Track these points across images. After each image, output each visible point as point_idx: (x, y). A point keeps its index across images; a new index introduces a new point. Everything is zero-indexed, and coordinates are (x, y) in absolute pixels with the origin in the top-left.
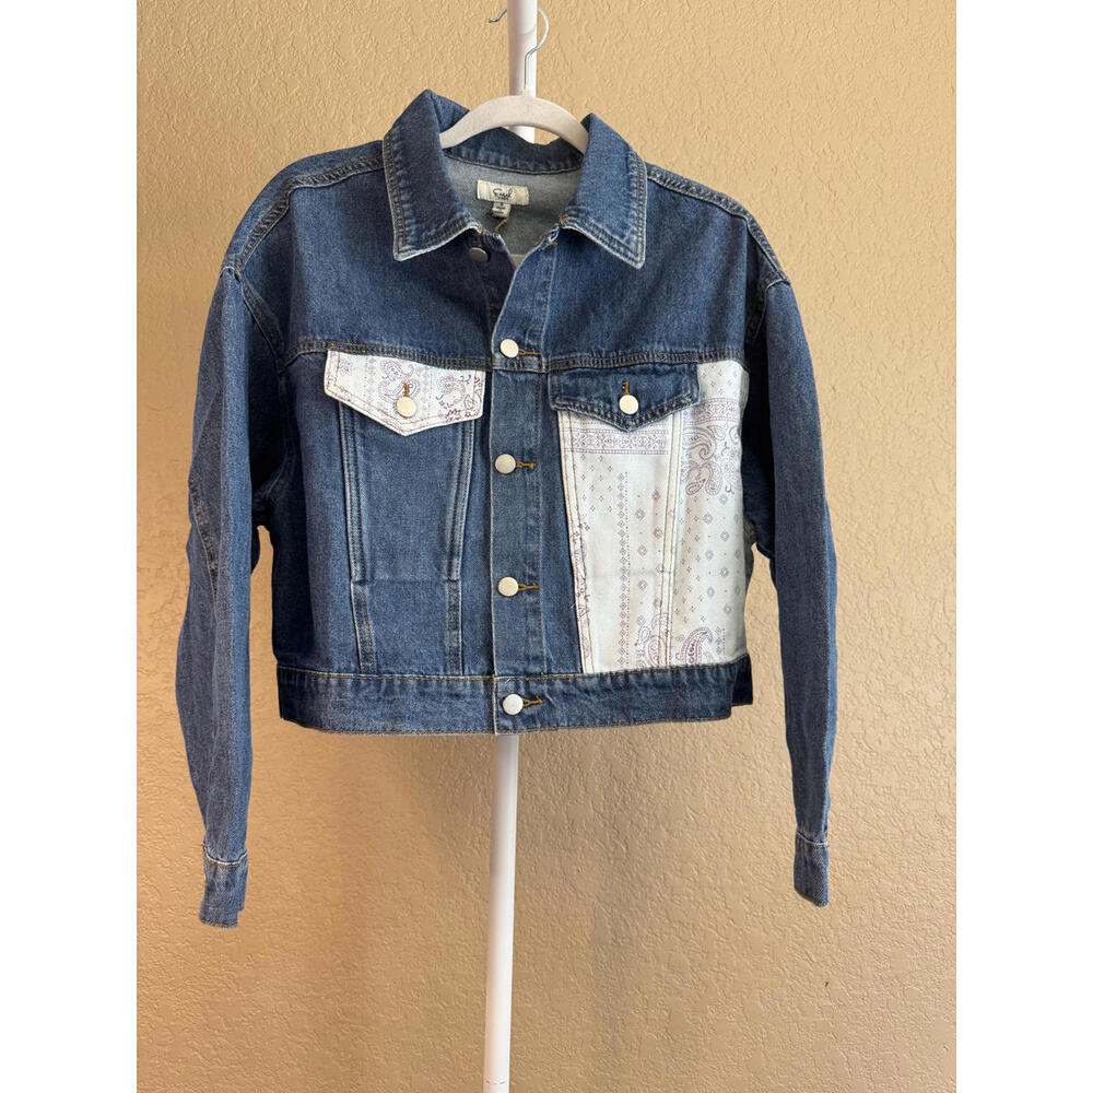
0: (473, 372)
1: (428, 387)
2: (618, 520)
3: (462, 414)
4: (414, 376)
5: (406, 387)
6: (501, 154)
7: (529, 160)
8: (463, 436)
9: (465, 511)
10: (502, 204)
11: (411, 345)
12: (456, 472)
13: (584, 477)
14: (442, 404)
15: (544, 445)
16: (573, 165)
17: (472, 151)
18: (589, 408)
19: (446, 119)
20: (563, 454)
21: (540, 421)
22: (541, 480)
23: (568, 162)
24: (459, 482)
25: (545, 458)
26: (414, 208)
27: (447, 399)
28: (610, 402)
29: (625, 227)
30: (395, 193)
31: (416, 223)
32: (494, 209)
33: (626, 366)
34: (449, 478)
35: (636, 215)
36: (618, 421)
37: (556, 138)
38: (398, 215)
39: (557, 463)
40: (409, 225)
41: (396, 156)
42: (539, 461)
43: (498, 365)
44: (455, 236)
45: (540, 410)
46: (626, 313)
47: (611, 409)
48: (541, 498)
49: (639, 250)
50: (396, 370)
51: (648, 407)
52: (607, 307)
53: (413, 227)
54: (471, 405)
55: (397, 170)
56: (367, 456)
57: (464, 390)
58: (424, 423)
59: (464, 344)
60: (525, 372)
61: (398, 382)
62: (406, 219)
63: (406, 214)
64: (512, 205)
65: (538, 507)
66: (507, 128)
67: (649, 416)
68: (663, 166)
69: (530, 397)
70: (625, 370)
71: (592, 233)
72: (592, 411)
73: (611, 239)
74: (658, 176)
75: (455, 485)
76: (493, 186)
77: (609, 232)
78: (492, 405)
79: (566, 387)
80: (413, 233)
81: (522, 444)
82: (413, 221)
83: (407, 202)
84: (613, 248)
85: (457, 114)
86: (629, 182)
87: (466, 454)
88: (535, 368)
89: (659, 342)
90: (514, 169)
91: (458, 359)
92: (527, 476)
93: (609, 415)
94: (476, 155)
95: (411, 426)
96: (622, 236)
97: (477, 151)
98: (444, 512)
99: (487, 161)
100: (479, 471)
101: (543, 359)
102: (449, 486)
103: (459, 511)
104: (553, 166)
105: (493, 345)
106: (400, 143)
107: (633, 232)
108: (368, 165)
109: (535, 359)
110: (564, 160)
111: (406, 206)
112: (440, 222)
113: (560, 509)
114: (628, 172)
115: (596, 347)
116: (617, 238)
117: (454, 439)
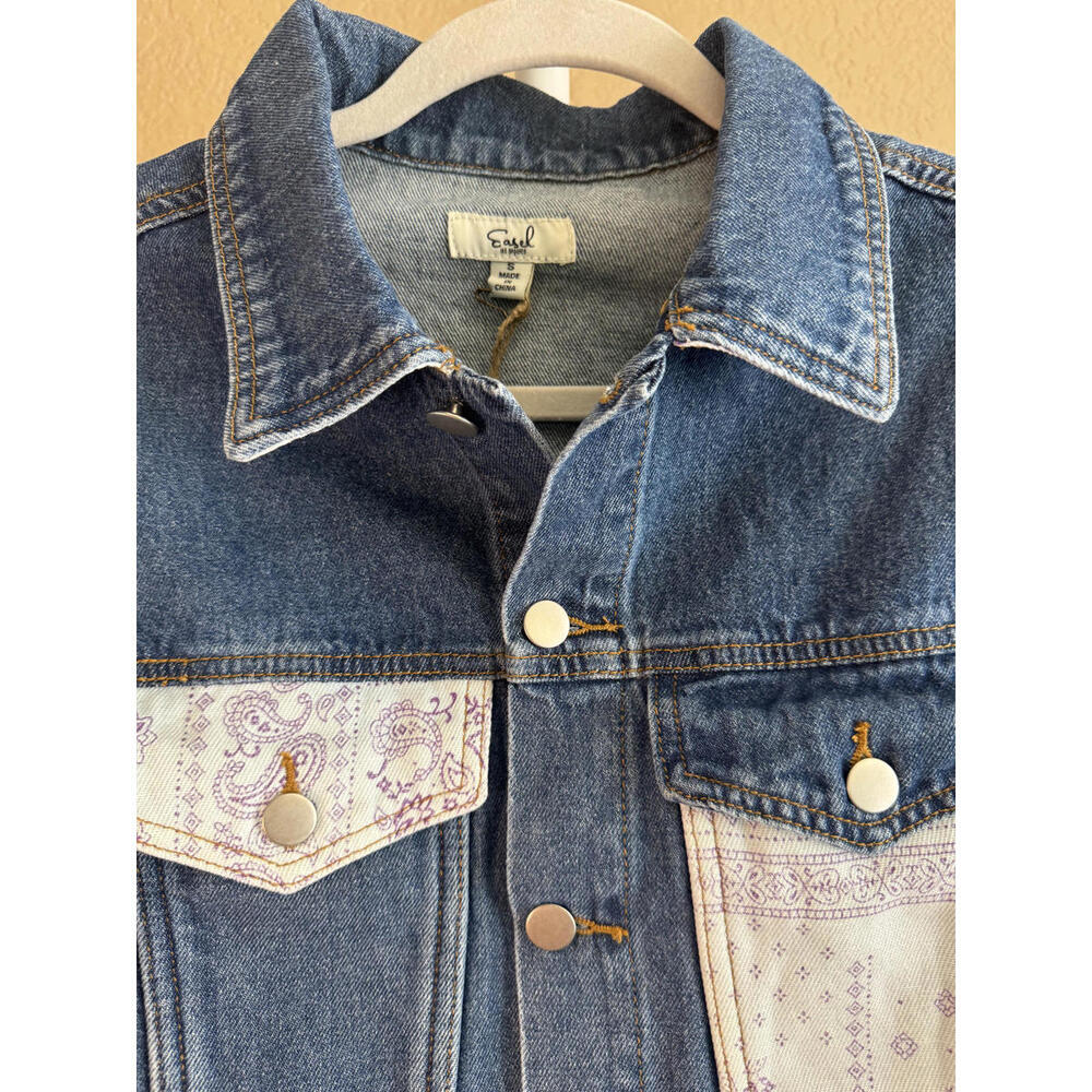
0: (460, 686)
1: (347, 752)
2: (849, 1061)
3: (437, 805)
4: (312, 725)
5: (290, 764)
6: (504, 139)
7: (572, 147)
8: (442, 858)
9: (455, 1050)
10: (511, 265)
11: (307, 636)
12: (429, 951)
13: (756, 971)
14: (385, 785)
15: (647, 884)
16: (679, 151)
17: (435, 140)
18: (767, 805)
19: (362, 70)
20: (699, 919)
21: (633, 817)
22: (642, 967)
23: (668, 145)
24: (436, 975)
25: (651, 919)
26: (278, 311)
27: (398, 772)
28: (823, 784)
29: (845, 317)
30: (233, 274)
31: (285, 351)
32: (494, 280)
33: (854, 667)
34: (412, 967)
35: (868, 278)
36: (848, 834)
37: (634, 87)
38: (240, 330)
39: (683, 935)
40: (264, 361)
41: (232, 177)
42: (636, 924)
43: (519, 673)
44: (378, 391)
45: (632, 787)
46: (836, 517)
47: (827, 806)
48: (646, 1013)
49: (884, 377)
50: (263, 719)
51: (924, 784)
52: (786, 505)
53: (276, 365)
54: (458, 779)
55: (238, 211)
56: (202, 945)
57: (438, 743)
58: (339, 851)
59: (437, 613)
60: (590, 683)
61: (268, 753)
62: (259, 340)
63: (260, 327)
64: (537, 266)
65: (639, 1035)
66: (511, 75)
67: (927, 808)
68: (910, 138)
69: (603, 745)
70: (851, 679)
71: (764, 350)
72: (777, 812)
73: (812, 356)
74: (904, 162)
75: (427, 985)
76: (487, 223)
77: (806, 341)
78: (511, 771)
79: (698, 733)
80: (275, 381)
81: (590, 885)
82: (278, 345)
83: (260, 295)
84: (816, 380)
85: (390, 55)
86: (842, 190)
87: (451, 906)
88: (613, 669)
89: (937, 601)
90: (537, 174)
91: (424, 654)
92: (607, 960)
93: (822, 823)
94: (444, 151)
95: (304, 868)
96: (840, 345)
97: (446, 137)
98: (403, 1055)
99: (471, 160)
100: (486, 937)
101: (633, 643)
102: (413, 986)
103: (440, 1052)
104: (632, 158)
105: (505, 621)
106: (242, 141)
107: (866, 329)
108: (179, 204)
109: (612, 643)
110: (655, 141)
111: (257, 307)
112: (340, 349)
113: (698, 1045)
114: (836, 162)
115: (767, 615)
116: (826, 350)
117: (419, 873)
